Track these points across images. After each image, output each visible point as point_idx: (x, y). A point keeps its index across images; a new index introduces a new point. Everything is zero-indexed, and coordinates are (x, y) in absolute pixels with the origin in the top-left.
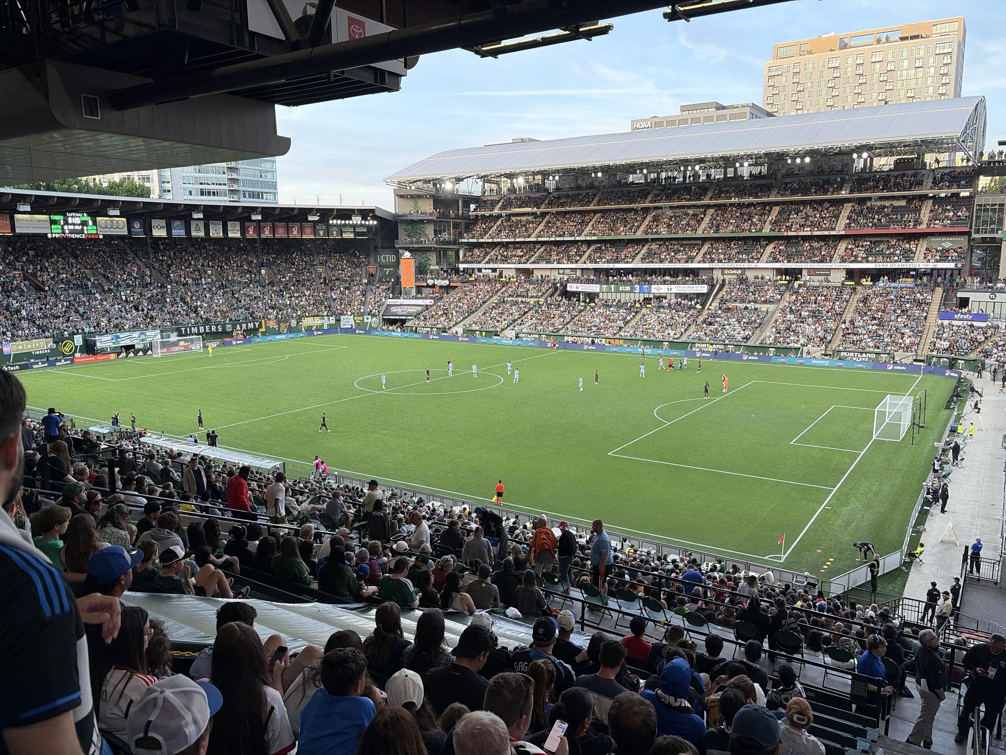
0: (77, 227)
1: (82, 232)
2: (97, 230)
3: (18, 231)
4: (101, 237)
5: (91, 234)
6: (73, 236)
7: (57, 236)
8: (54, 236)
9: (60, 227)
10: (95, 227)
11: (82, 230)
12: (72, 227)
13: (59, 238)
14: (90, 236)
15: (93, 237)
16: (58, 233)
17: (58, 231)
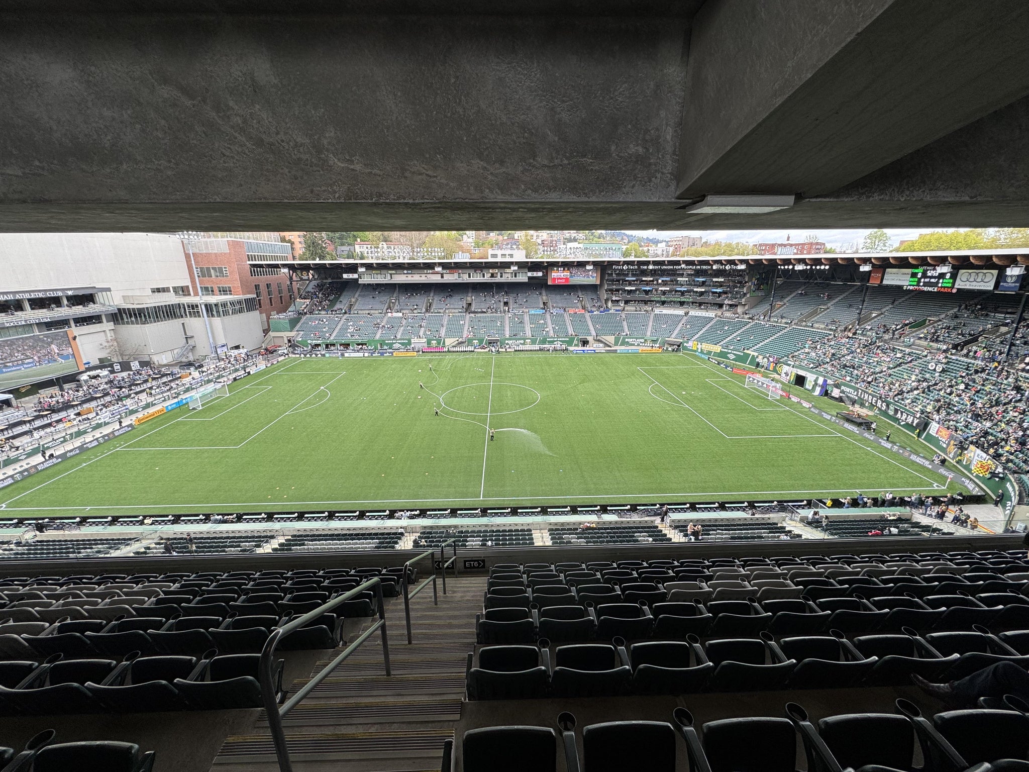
0: (933, 280)
1: (935, 285)
2: (954, 284)
3: (885, 282)
4: (954, 291)
5: (945, 287)
6: (925, 289)
7: (911, 288)
8: (909, 287)
9: (916, 279)
10: (951, 281)
11: (938, 283)
12: (927, 280)
13: (912, 291)
14: (942, 290)
15: (946, 290)
16: (913, 286)
17: (915, 283)
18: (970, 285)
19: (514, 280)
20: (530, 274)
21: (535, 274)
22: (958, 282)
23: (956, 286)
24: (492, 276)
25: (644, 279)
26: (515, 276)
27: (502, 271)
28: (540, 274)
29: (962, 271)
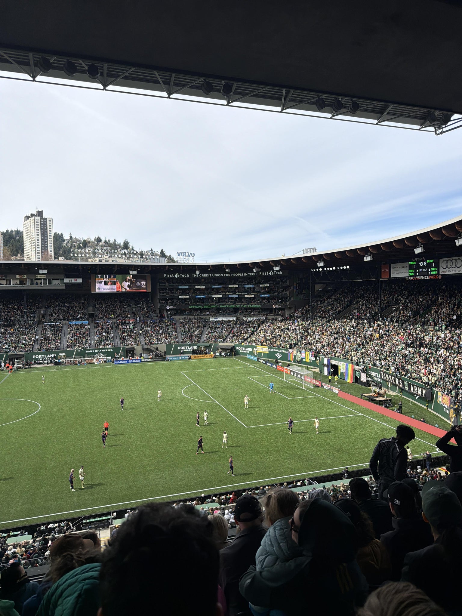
0: (424, 270)
1: (426, 273)
2: (438, 271)
3: (392, 277)
4: (440, 277)
5: (433, 275)
6: (421, 278)
7: (411, 278)
8: (409, 278)
9: (413, 271)
10: (436, 269)
11: (428, 271)
12: (420, 270)
13: (412, 280)
14: (432, 277)
15: (435, 277)
16: (412, 276)
17: (412, 274)
18: (449, 271)
19: (47, 286)
20: (67, 281)
21: (73, 281)
22: (441, 270)
23: (441, 273)
24: (22, 282)
25: (196, 287)
26: (50, 283)
27: (32, 276)
28: (79, 281)
29: (441, 260)
